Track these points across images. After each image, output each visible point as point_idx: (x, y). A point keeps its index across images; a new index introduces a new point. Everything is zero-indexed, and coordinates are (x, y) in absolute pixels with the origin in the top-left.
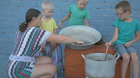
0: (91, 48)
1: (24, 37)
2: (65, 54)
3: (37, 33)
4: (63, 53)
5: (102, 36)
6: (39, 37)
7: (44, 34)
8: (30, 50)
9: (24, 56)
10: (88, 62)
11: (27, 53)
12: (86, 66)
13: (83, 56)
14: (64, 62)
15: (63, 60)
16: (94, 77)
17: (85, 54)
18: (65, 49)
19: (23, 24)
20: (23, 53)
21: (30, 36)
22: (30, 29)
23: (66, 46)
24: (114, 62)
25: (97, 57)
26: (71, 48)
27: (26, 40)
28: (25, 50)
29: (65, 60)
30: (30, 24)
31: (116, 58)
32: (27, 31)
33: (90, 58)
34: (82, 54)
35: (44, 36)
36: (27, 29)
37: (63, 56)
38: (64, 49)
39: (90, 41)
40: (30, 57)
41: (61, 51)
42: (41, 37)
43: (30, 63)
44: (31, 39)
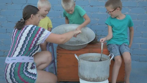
0: (85, 48)
1: (22, 35)
2: (58, 55)
3: (35, 32)
4: (56, 54)
5: (96, 35)
6: (38, 36)
7: (43, 33)
8: (27, 49)
9: (21, 56)
10: (81, 62)
11: (24, 52)
12: (79, 67)
13: (76, 57)
14: (56, 64)
15: (56, 61)
16: (88, 79)
17: (78, 55)
18: (58, 50)
19: (19, 22)
20: (20, 53)
21: (28, 35)
22: (27, 26)
23: (58, 46)
24: (109, 62)
25: (91, 57)
26: (63, 48)
27: (23, 38)
28: (21, 49)
29: (57, 61)
30: (28, 22)
31: (110, 59)
32: (24, 29)
33: (84, 59)
34: (75, 54)
35: (42, 36)
36: (24, 27)
37: (56, 56)
38: (56, 49)
39: (83, 40)
40: (28, 57)
41: (53, 52)
42: (40, 36)
43: (29, 63)
44: (29, 38)
